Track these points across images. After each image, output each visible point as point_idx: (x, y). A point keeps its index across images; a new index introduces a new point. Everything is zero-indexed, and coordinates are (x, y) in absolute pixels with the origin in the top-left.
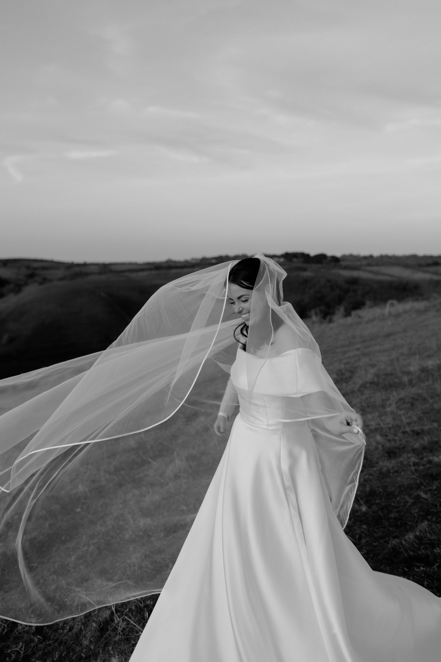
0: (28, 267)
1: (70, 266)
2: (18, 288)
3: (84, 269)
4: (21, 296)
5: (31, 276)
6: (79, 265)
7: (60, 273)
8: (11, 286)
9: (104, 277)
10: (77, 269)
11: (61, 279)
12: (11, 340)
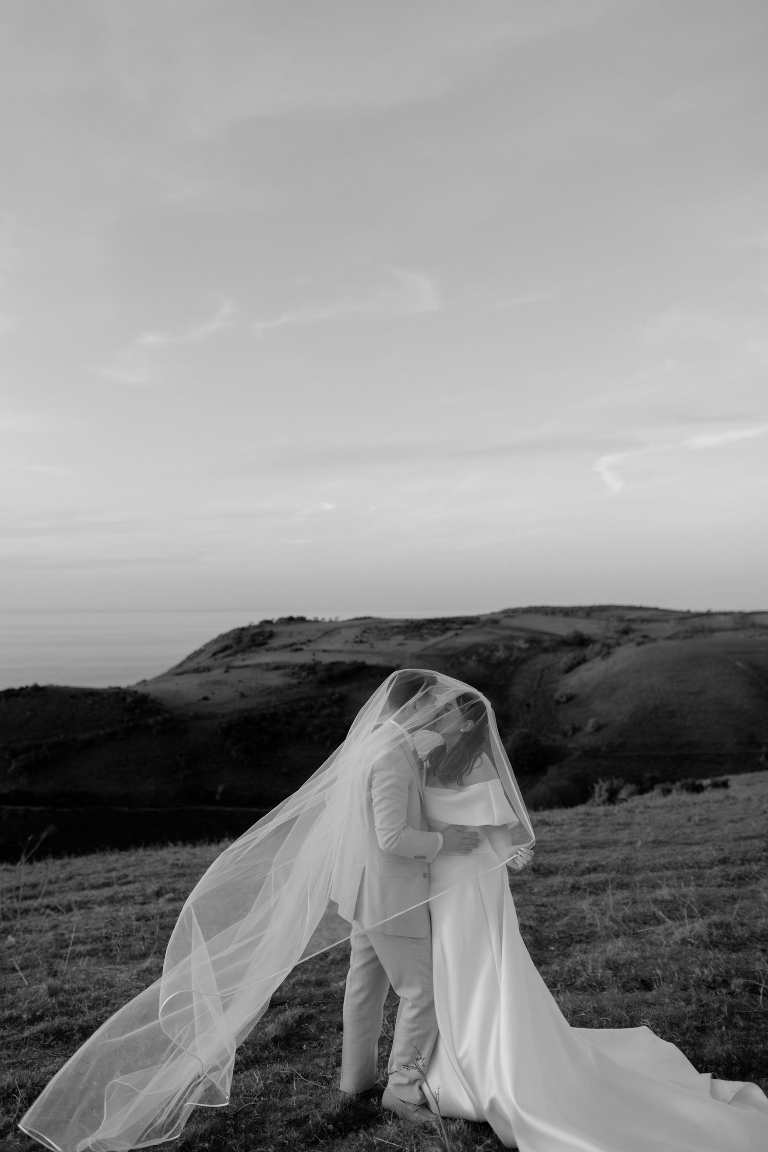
0: (621, 619)
1: (685, 617)
2: (607, 650)
3: (706, 622)
4: (611, 660)
5: (626, 632)
6: (699, 615)
7: (669, 628)
8: (597, 647)
9: (741, 636)
10: (696, 622)
11: (669, 638)
12: (599, 728)
